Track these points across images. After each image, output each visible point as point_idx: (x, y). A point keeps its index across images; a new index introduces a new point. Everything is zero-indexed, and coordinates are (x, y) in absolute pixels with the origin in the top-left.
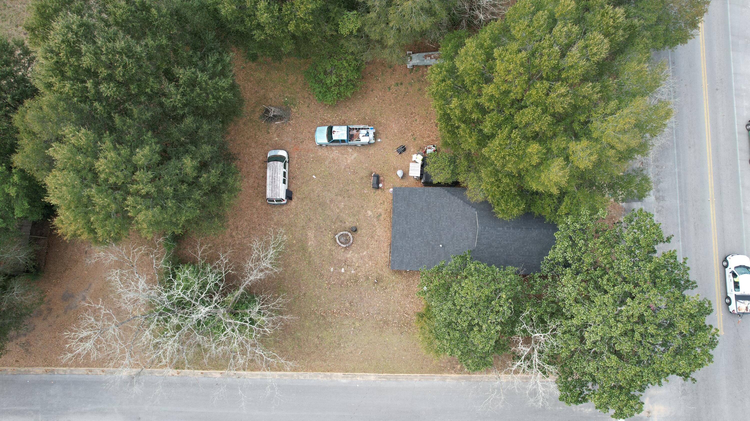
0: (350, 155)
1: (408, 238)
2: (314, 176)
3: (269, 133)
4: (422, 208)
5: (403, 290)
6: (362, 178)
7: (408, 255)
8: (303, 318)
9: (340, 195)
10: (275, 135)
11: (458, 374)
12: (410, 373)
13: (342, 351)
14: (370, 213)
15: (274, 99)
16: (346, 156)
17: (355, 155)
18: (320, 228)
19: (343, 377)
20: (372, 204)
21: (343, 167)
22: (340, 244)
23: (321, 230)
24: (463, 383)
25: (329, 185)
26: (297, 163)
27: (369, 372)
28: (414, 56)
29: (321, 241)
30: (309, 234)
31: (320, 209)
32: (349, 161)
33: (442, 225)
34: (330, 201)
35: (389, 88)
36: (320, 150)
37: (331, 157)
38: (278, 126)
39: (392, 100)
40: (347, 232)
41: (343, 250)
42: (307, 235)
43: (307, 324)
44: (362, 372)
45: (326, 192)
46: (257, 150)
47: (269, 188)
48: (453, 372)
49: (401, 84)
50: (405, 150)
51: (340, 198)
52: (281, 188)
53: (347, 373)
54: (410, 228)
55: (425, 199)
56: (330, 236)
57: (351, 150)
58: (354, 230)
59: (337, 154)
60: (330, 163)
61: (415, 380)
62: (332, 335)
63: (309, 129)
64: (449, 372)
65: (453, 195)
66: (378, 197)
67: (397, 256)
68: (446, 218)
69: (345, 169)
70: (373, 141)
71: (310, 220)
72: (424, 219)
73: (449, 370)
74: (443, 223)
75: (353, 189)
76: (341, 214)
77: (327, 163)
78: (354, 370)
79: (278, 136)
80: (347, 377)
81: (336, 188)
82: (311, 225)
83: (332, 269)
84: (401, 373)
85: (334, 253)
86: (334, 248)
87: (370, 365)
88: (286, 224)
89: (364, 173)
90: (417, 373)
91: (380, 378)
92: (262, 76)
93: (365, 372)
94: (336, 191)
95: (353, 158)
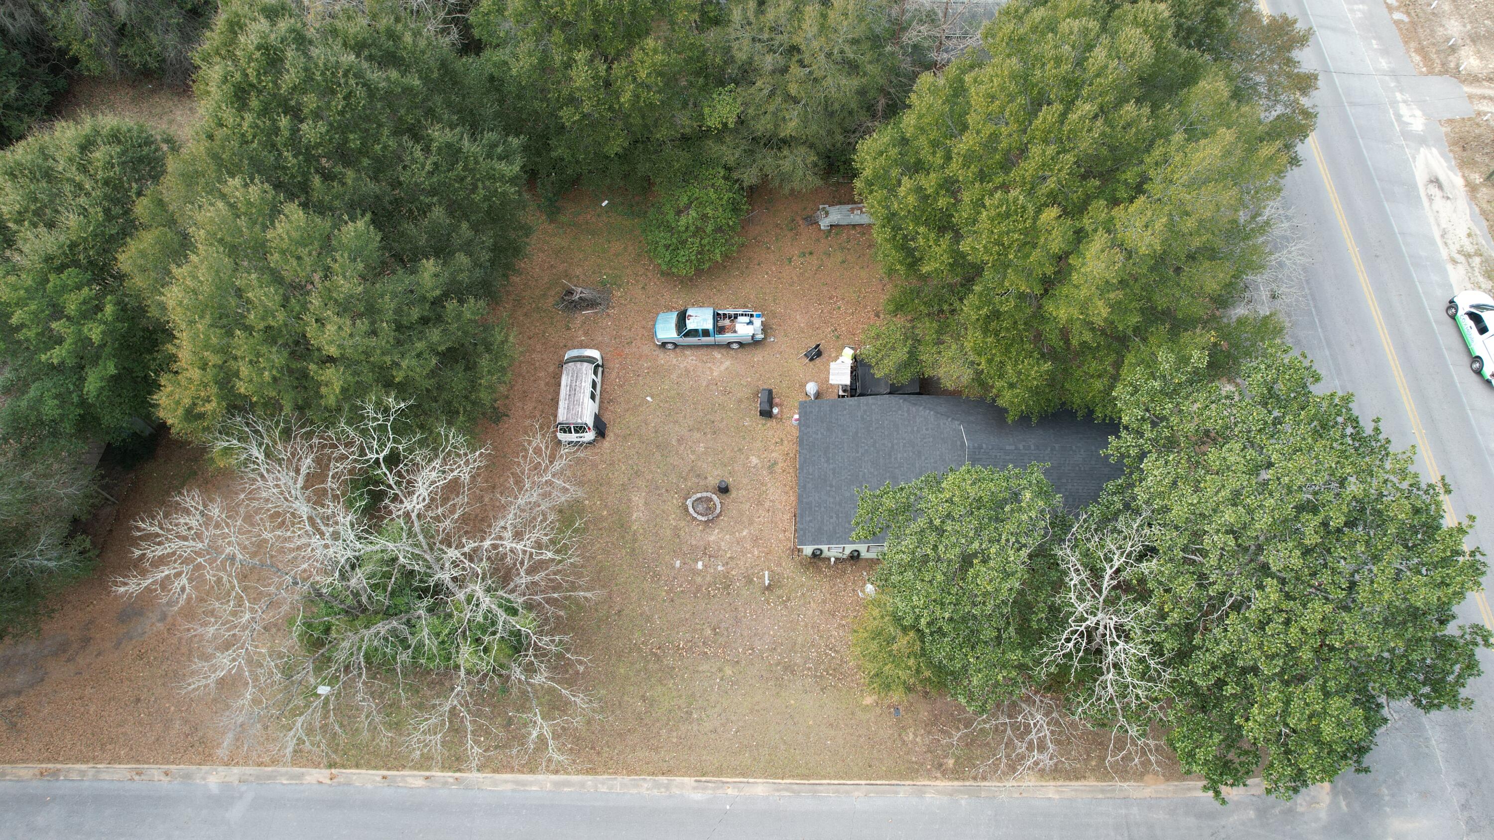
1: (831, 486)
2: (649, 399)
3: (569, 329)
4: (857, 433)
6: (740, 401)
7: (831, 517)
8: (614, 658)
9: (698, 430)
10: (580, 333)
11: (950, 779)
12: (842, 778)
13: (695, 728)
14: (754, 460)
15: (582, 277)
16: (709, 365)
17: (727, 363)
18: (657, 488)
19: (694, 788)
20: (758, 444)
21: (704, 384)
22: (695, 515)
23: (658, 492)
24: (963, 801)
25: (677, 414)
26: (618, 377)
27: (753, 777)
28: (832, 210)
29: (658, 512)
30: (635, 499)
31: (658, 454)
32: (715, 374)
33: (896, 459)
34: (679, 440)
35: (790, 260)
36: (662, 356)
37: (682, 366)
38: (587, 317)
39: (795, 278)
40: (709, 494)
41: (701, 528)
42: (630, 500)
43: (622, 671)
44: (737, 776)
45: (671, 426)
46: (545, 356)
47: (562, 405)
48: (939, 775)
49: (811, 253)
50: (819, 354)
51: (697, 435)
52: (585, 405)
53: (704, 779)
54: (834, 469)
55: (862, 417)
56: (676, 501)
57: (719, 356)
58: (724, 490)
59: (694, 362)
60: (680, 376)
61: (856, 794)
62: (674, 694)
63: (644, 322)
64: (929, 775)
65: (915, 404)
66: (771, 433)
67: (810, 521)
68: (904, 446)
69: (707, 386)
70: (760, 336)
71: (638, 474)
72: (860, 450)
73: (929, 770)
74: (899, 456)
75: (723, 418)
76: (699, 464)
77: (674, 376)
78: (720, 771)
79: (586, 334)
80: (705, 788)
81: (691, 417)
82: (641, 483)
83: (678, 564)
84: (824, 778)
85: (682, 533)
86: (682, 524)
87: (755, 759)
88: (590, 480)
89: (743, 393)
90: (860, 779)
91: (778, 790)
92: (564, 244)
93: (743, 775)
94: (691, 423)
95: (722, 368)
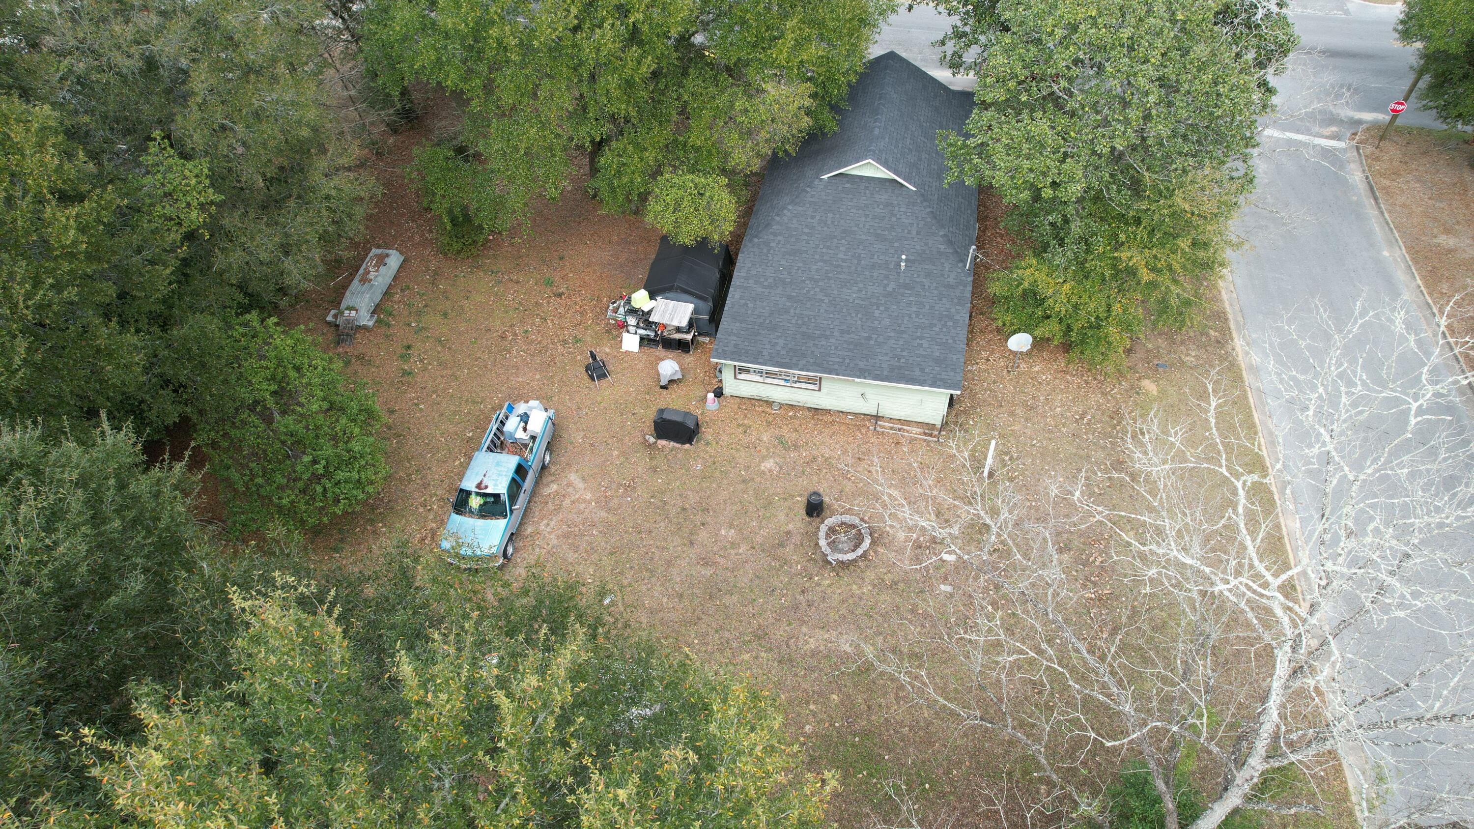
0: (570, 489)
1: (869, 338)
4: (790, 297)
5: (1012, 414)
6: (654, 469)
7: (921, 345)
9: (693, 533)
14: (769, 464)
17: (573, 477)
18: (796, 607)
20: (742, 457)
21: (603, 514)
22: (860, 552)
23: (804, 606)
25: (652, 559)
28: (347, 303)
29: (843, 611)
30: (812, 643)
31: (727, 600)
32: (588, 496)
33: (844, 261)
34: (707, 564)
35: (408, 373)
37: (555, 542)
39: (445, 372)
40: (822, 530)
41: (881, 550)
42: (814, 653)
44: (1283, 545)
45: (674, 571)
48: (1229, 346)
51: (703, 535)
54: (842, 332)
55: (765, 287)
56: (827, 580)
57: (554, 487)
59: (552, 523)
60: (576, 549)
64: (1231, 354)
65: (768, 225)
66: (725, 437)
68: (828, 248)
69: (609, 511)
71: (761, 635)
72: (820, 296)
74: (841, 256)
75: (681, 496)
76: (759, 539)
77: (572, 557)
81: (665, 540)
82: (781, 632)
83: (946, 588)
85: (888, 578)
86: (870, 575)
89: (640, 462)
90: (1252, 416)
94: (677, 541)
95: (580, 485)
